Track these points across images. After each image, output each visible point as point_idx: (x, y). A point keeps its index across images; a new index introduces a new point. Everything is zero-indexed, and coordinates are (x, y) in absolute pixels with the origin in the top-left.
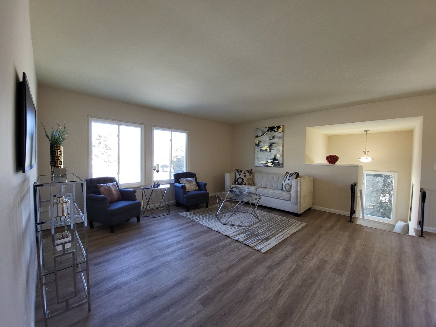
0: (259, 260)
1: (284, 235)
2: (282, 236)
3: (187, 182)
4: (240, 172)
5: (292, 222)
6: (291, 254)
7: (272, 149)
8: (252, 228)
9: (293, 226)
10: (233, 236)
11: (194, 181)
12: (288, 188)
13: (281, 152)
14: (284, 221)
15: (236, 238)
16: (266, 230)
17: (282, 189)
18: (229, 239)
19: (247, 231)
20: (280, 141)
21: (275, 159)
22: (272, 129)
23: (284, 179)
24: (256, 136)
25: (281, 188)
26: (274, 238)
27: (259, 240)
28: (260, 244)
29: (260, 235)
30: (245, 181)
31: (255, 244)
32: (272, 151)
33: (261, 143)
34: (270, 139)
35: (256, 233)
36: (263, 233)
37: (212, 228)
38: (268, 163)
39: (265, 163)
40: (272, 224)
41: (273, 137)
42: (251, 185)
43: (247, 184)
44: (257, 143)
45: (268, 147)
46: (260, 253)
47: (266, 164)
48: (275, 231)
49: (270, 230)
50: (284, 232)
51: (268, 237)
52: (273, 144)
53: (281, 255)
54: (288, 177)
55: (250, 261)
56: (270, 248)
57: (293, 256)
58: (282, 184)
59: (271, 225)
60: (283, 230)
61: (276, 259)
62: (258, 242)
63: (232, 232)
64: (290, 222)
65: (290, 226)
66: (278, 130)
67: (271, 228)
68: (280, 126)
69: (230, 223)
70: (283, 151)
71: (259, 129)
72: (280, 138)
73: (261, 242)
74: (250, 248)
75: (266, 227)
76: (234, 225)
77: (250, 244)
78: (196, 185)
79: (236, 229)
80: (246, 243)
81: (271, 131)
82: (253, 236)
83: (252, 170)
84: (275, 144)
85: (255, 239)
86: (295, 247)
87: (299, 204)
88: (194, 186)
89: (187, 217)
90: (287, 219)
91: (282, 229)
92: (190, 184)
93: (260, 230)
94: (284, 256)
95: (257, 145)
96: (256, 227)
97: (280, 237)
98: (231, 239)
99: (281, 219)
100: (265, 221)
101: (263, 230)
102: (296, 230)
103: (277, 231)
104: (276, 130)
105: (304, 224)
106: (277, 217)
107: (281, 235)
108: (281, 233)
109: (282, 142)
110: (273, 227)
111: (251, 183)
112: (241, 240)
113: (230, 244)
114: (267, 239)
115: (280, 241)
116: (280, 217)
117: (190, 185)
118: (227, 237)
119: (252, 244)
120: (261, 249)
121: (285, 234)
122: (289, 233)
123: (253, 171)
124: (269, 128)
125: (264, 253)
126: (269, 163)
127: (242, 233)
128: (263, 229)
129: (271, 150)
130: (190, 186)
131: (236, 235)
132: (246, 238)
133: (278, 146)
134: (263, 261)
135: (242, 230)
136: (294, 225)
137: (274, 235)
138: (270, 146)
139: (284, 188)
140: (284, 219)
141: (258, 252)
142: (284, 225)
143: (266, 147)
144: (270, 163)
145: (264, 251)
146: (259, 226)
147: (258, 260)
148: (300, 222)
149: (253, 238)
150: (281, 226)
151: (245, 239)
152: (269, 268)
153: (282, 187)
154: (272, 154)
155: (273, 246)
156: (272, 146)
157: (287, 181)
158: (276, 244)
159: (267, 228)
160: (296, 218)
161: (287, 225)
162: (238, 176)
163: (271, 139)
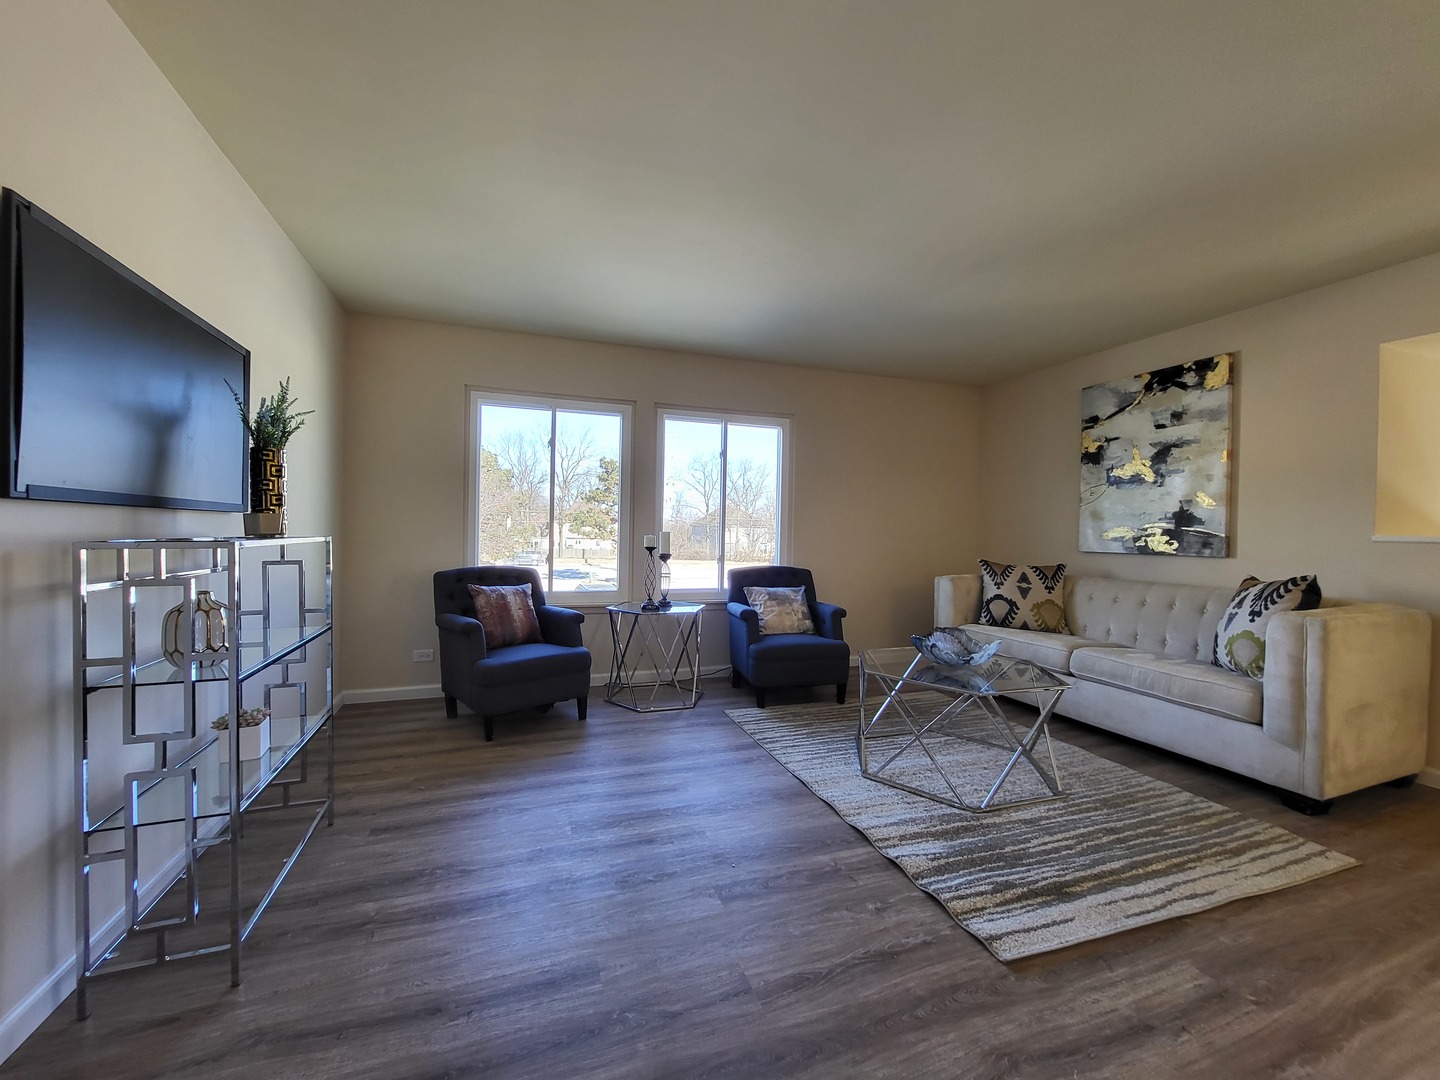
0: (961, 996)
1: (1170, 895)
2: (1159, 900)
3: (769, 599)
4: (1001, 572)
5: (1256, 833)
6: (1184, 1017)
7: (1171, 472)
8: (997, 820)
9: (1253, 860)
10: (886, 839)
11: (799, 598)
12: (1244, 655)
13: (1219, 483)
14: (1203, 823)
15: (892, 853)
16: (1068, 848)
17: (1216, 658)
18: (861, 852)
19: (966, 829)
20: (1218, 432)
21: (1183, 518)
22: (1167, 378)
23: (1230, 610)
24: (1087, 421)
25: (1212, 657)
26: (1102, 897)
27: (1009, 886)
28: (1003, 909)
29: (1023, 865)
30: (1025, 612)
31: (979, 902)
32: (1167, 479)
33: (1113, 450)
34: (1160, 427)
35: (1008, 849)
36: (1045, 857)
37: (815, 787)
38: (1148, 536)
39: (1130, 535)
40: (1119, 824)
41: (1177, 417)
42: (1055, 631)
43: (1032, 623)
44: (1092, 450)
45: (1148, 463)
46: (986, 954)
47: (1136, 539)
48: (1122, 863)
49: (1097, 849)
50: (1180, 877)
51: (1068, 884)
52: (1175, 446)
53: (1106, 1004)
54: (1248, 603)
55: (910, 985)
56: (1055, 945)
57: (1185, 1037)
58: (1217, 637)
59: (1112, 825)
60: (1180, 868)
61: (1068, 1020)
62: (999, 897)
63: (891, 820)
64: (1238, 834)
65: (1237, 852)
66: (1202, 379)
67: (1105, 840)
68: (1212, 359)
69: (904, 780)
70: (1232, 477)
71: (1101, 386)
72: (1212, 415)
73: (1019, 899)
74: (944, 916)
75: (1078, 832)
76: (915, 792)
77: (948, 896)
78: (803, 613)
79: (920, 809)
80: (931, 884)
81: (1164, 390)
82: (983, 861)
83: (1060, 567)
84: (1185, 448)
85: (990, 877)
86: (1229, 981)
87: (1310, 747)
88: (795, 618)
89: (746, 727)
90: (1223, 813)
91: (1175, 861)
92: (780, 608)
93: (1041, 841)
94: (1127, 1019)
95: (1094, 458)
96: (1025, 822)
97: (1146, 900)
98: (871, 849)
99: (1189, 807)
100: (1089, 802)
101: (1056, 845)
102: (1269, 883)
103: (1133, 866)
104: (1190, 379)
105: (1335, 861)
106: (1164, 795)
107: (1156, 893)
108: (1161, 883)
109: (1225, 436)
110: (1119, 841)
111: (1052, 624)
112: (911, 865)
113: (854, 870)
114: (1060, 892)
115: (1133, 923)
116: (1185, 796)
117: (781, 614)
118: (858, 835)
119: (962, 898)
120: (999, 937)
121: (1186, 890)
122: (1212, 893)
123: (1066, 572)
124: (1154, 374)
125: (1009, 963)
126: (1154, 535)
127: (936, 836)
128: (1060, 836)
129: (1162, 476)
130: (779, 615)
131: (902, 838)
132: (943, 862)
133: (1202, 454)
134: (981, 1009)
135: (943, 819)
136: (1262, 857)
137: (1105, 882)
138: (1162, 455)
139: (1223, 658)
140: (1210, 811)
141: (980, 947)
142: (1193, 842)
143: (1139, 465)
144: (1158, 537)
145: (1009, 951)
146: (1041, 818)
147: (955, 988)
148: (1313, 847)
149: (983, 871)
150: (1174, 846)
151: (935, 863)
152: (1000, 1057)
153: (1215, 652)
154: (1169, 494)
155: (1072, 940)
156: (1169, 460)
157: (1242, 622)
158: (1100, 932)
159: (1082, 835)
160: (1294, 817)
161: (1211, 846)
162: (991, 591)
163: (1162, 426)
